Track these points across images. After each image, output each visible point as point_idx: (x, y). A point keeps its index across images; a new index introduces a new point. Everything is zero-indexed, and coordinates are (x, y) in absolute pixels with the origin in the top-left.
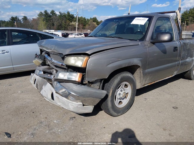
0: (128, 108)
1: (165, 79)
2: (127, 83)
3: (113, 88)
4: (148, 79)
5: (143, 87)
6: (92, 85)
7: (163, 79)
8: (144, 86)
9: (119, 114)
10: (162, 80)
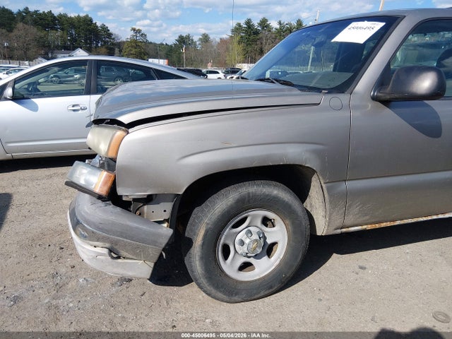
0: (271, 287)
1: (441, 216)
2: (271, 215)
3: (208, 224)
4: (355, 210)
5: (339, 231)
6: (146, 207)
7: (435, 217)
8: (344, 230)
9: (236, 298)
10: (429, 218)
